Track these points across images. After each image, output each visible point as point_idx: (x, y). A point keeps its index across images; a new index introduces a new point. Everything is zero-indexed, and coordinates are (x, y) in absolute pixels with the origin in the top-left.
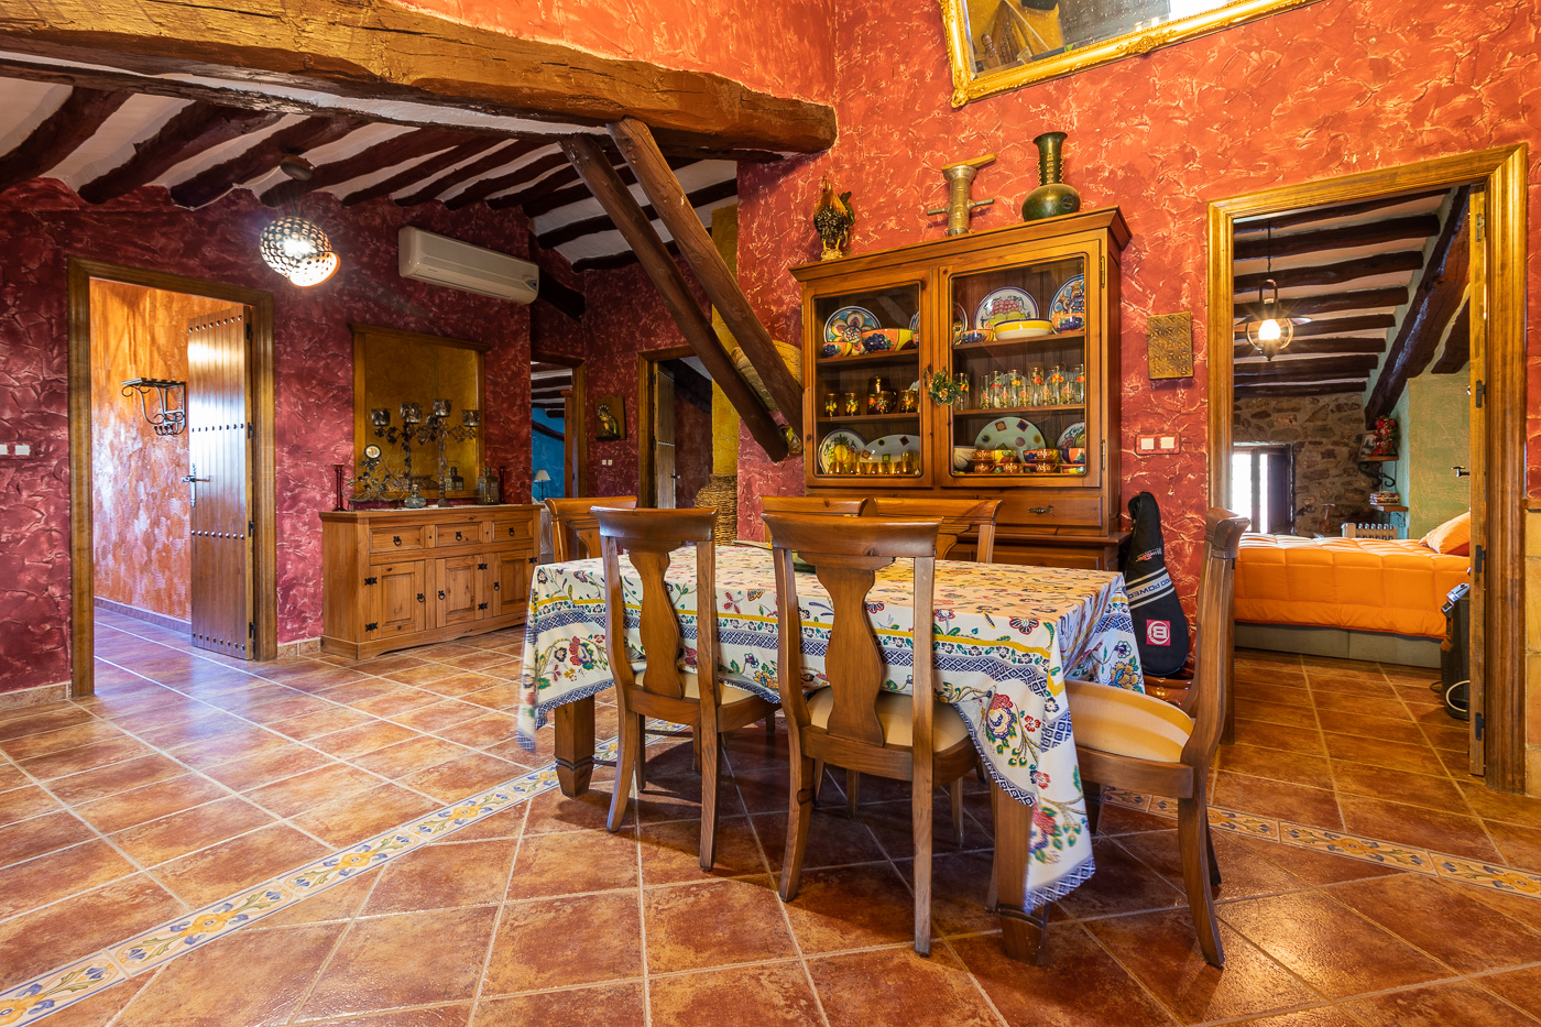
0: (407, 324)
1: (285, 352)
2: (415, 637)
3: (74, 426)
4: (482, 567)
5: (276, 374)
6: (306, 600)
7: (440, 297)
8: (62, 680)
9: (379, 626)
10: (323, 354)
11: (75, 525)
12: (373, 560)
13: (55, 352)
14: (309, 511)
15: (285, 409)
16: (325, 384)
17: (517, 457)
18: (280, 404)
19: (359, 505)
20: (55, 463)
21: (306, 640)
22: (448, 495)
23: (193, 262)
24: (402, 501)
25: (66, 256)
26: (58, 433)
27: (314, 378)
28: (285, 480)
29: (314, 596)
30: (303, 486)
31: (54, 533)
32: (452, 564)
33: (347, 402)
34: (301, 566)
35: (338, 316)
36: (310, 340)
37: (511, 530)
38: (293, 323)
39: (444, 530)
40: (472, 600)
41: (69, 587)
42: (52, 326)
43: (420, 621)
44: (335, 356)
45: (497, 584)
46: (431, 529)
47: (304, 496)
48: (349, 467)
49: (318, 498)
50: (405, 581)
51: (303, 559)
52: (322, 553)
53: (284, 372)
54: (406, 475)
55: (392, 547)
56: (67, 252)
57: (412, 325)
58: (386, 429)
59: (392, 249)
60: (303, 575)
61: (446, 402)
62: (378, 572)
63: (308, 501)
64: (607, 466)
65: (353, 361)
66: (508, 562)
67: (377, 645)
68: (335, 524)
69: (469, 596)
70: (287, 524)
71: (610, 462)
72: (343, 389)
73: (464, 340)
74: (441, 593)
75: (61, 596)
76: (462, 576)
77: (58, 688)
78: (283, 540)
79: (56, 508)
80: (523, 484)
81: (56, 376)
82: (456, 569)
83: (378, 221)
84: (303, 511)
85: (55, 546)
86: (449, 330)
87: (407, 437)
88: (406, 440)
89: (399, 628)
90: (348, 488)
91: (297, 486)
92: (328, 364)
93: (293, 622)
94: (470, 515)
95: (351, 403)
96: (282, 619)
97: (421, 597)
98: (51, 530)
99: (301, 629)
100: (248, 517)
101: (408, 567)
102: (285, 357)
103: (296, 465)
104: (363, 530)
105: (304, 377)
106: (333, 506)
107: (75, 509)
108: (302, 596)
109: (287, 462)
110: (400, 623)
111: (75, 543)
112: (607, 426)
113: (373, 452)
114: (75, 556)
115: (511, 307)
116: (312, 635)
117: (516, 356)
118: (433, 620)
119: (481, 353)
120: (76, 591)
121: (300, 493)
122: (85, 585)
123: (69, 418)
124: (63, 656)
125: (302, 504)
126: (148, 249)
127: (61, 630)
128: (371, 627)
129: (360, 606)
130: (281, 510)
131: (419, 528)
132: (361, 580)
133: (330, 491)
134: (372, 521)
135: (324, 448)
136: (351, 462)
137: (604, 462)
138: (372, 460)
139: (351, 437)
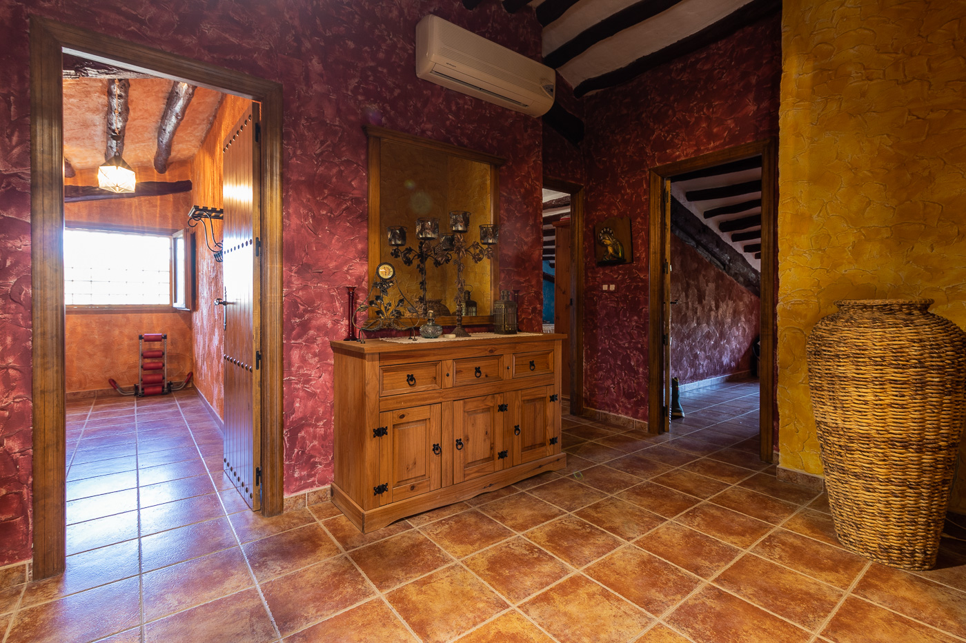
0: (423, 132)
1: (295, 154)
2: (430, 499)
3: (38, 233)
4: (502, 408)
5: (284, 180)
6: (316, 443)
7: (457, 104)
8: (21, 559)
9: (390, 487)
10: (336, 160)
11: (38, 361)
12: (383, 407)
13: (15, 139)
14: (319, 340)
15: (294, 221)
16: (338, 194)
17: (529, 281)
18: (288, 216)
19: (372, 335)
20: (13, 281)
21: (315, 489)
22: (464, 322)
23: (189, 41)
24: (417, 329)
25: (28, 16)
26: (18, 243)
27: (325, 187)
28: (294, 304)
29: (324, 437)
30: (312, 312)
31: (11, 372)
32: (471, 406)
33: (361, 216)
34: (310, 403)
35: (352, 118)
36: (322, 143)
37: (532, 364)
38: (303, 122)
39: (463, 366)
40: (492, 448)
41: (32, 439)
42: (9, 104)
43: (435, 476)
44: (348, 163)
45: (517, 428)
46: (449, 365)
47: (314, 323)
48: (363, 290)
49: (329, 324)
50: (420, 428)
51: (313, 395)
52: (333, 387)
53: (294, 178)
54: (422, 300)
55: (405, 389)
56: (29, 10)
57: (429, 133)
58: (402, 249)
59: (409, 47)
60: (313, 414)
61: (465, 214)
62: (388, 420)
63: (319, 329)
64: (608, 291)
65: (367, 170)
66: (528, 401)
67: (386, 512)
68: (345, 357)
69: (488, 443)
70: (295, 355)
71: (612, 287)
72: (357, 201)
73: (480, 152)
74: (459, 442)
75: (22, 452)
76: (481, 420)
77: (14, 570)
78: (290, 374)
79: (14, 339)
80: (534, 309)
81: (15, 170)
82: (475, 412)
83: (395, 13)
84: (312, 340)
85: (13, 389)
86: (466, 141)
87: (422, 257)
88: (422, 261)
89: (413, 488)
90: (361, 314)
91: (306, 311)
92: (340, 172)
93: (302, 469)
94: (490, 348)
95: (364, 217)
96: (289, 466)
97: (437, 448)
98: (7, 368)
99: (310, 476)
100: (256, 346)
101: (422, 413)
102: (294, 161)
103: (305, 288)
104: (372, 368)
105: (315, 185)
106: (345, 334)
107: (39, 341)
108: (311, 440)
109: (296, 283)
110: (413, 482)
111: (39, 383)
112: (610, 250)
113: (385, 272)
114: (39, 401)
115: (524, 119)
116: (322, 482)
117: (529, 172)
118: (449, 475)
119: (496, 166)
120: (39, 445)
121: (310, 319)
122: (50, 437)
123: (31, 224)
124: (22, 527)
125: (311, 332)
126: (135, 19)
127: (20, 495)
128: (380, 490)
129: (367, 465)
130: (288, 339)
131: (435, 363)
132: (369, 431)
133: (342, 317)
134: (383, 356)
135: (337, 267)
136: (364, 285)
137: (605, 287)
138: (384, 281)
139: (364, 255)
